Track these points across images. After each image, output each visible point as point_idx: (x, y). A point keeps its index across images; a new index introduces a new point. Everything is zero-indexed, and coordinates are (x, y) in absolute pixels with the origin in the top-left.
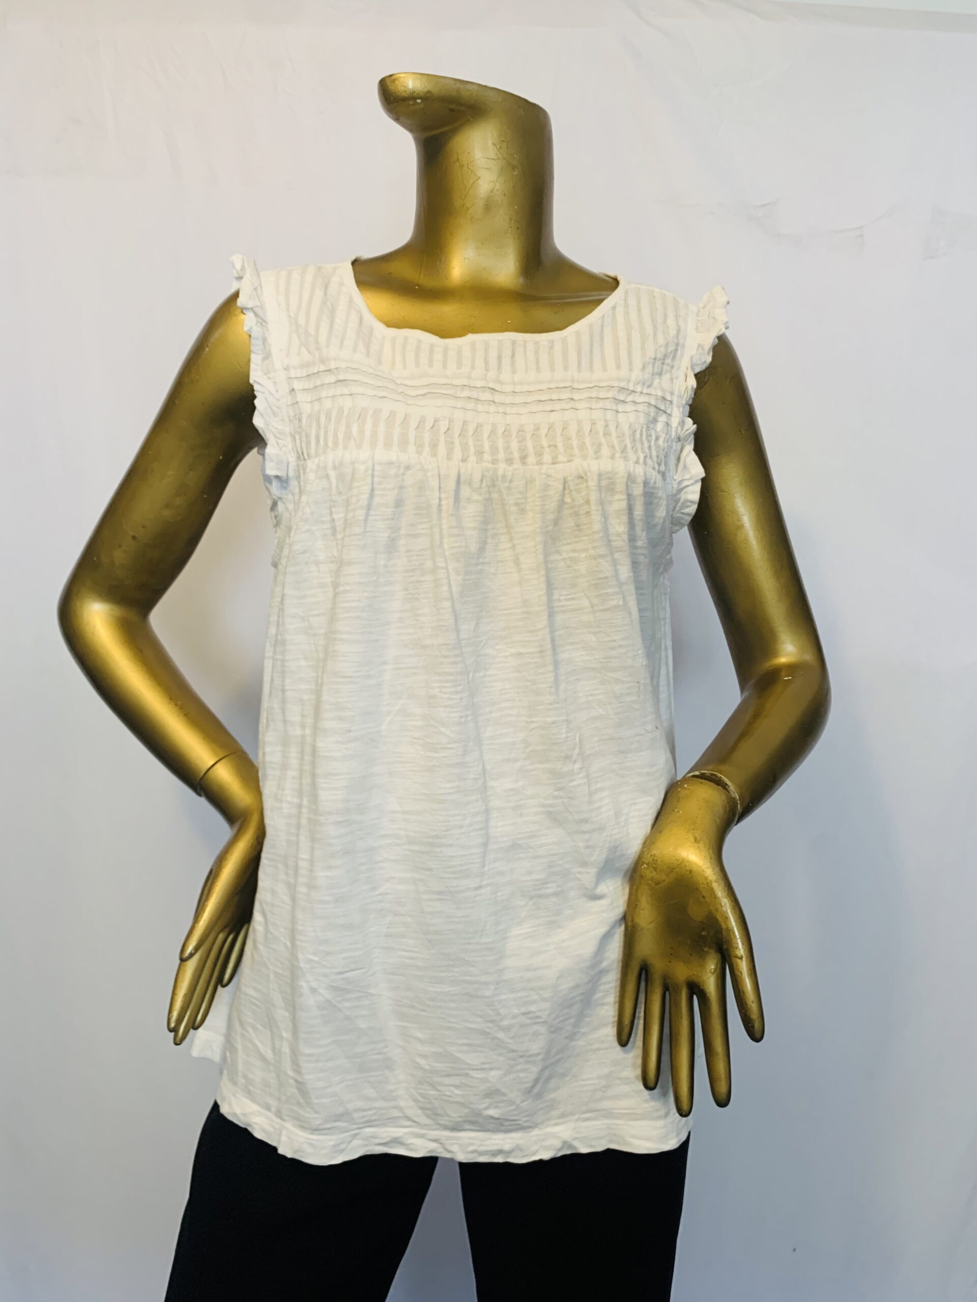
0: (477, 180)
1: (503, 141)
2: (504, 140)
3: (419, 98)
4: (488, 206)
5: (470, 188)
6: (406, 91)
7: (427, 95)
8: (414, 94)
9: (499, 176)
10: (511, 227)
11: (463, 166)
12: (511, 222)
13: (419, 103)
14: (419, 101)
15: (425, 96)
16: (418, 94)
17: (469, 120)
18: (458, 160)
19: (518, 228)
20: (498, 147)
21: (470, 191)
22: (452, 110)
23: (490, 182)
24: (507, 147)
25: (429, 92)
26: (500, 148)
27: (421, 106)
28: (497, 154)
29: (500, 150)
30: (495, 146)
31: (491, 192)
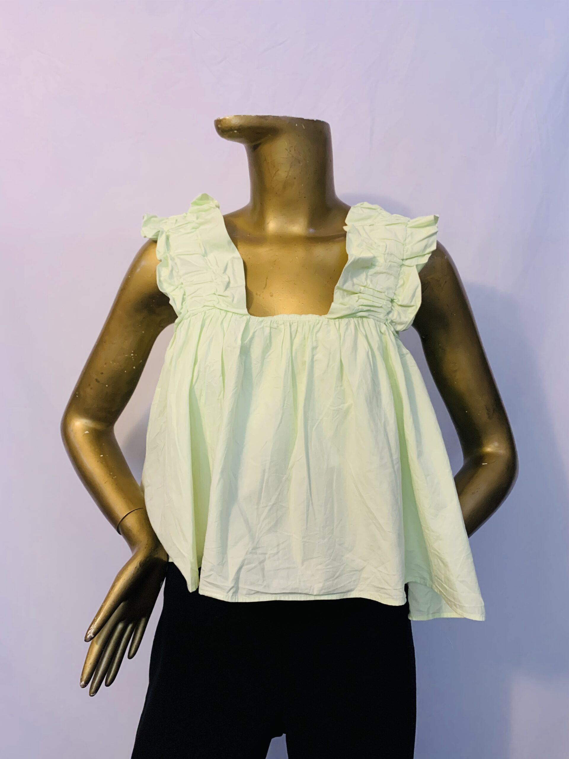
0: (277, 171)
2: (292, 146)
4: (286, 185)
5: (274, 177)
7: (241, 127)
8: (233, 128)
9: (291, 168)
10: (301, 197)
11: (268, 163)
12: (300, 194)
13: (235, 133)
14: (236, 131)
15: (238, 128)
16: (234, 128)
17: (270, 137)
18: (265, 160)
19: (305, 197)
20: (289, 150)
21: (274, 178)
22: (257, 133)
23: (286, 171)
24: (295, 150)
25: (241, 126)
26: (290, 151)
27: (238, 133)
28: (288, 155)
29: (290, 152)
30: (287, 150)
31: (287, 177)
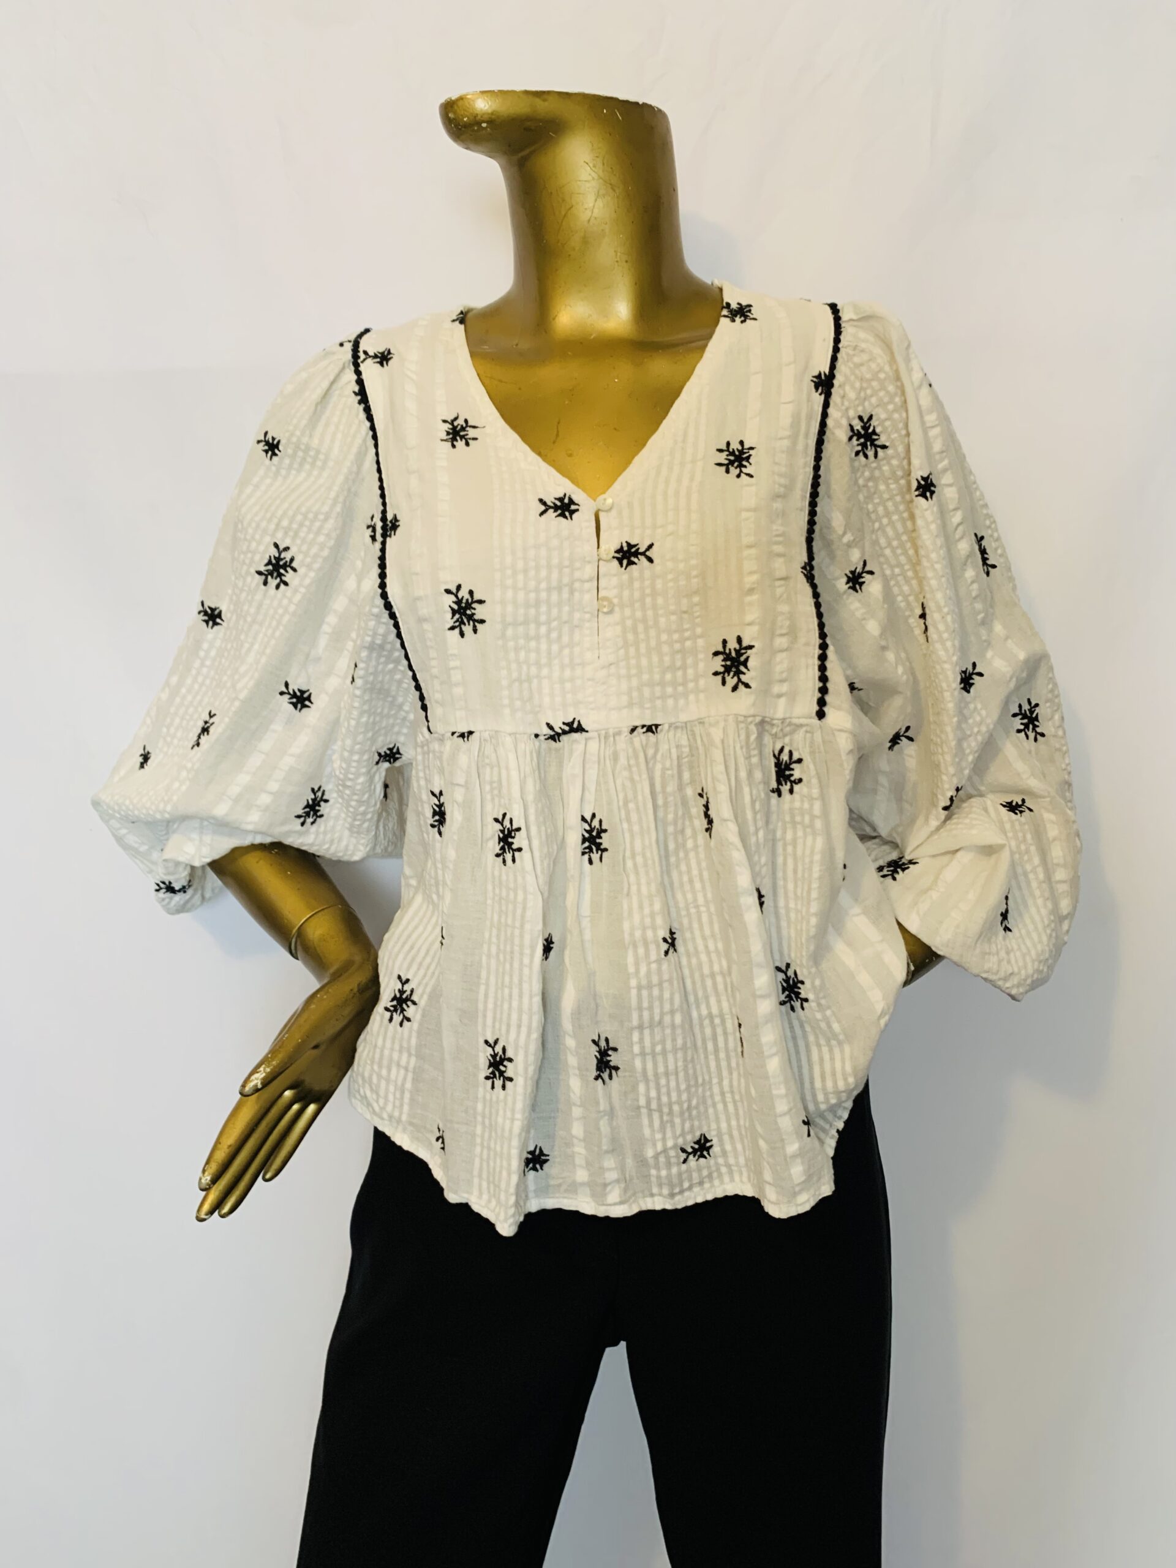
1: (597, 157)
2: (597, 155)
3: (484, 122)
4: (587, 239)
5: (564, 219)
6: (467, 117)
10: (617, 261)
12: (616, 255)
13: (484, 128)
15: (490, 118)
16: (483, 119)
17: (552, 137)
18: (545, 187)
19: (627, 262)
21: (564, 223)
27: (488, 130)
28: (590, 174)
30: (588, 164)
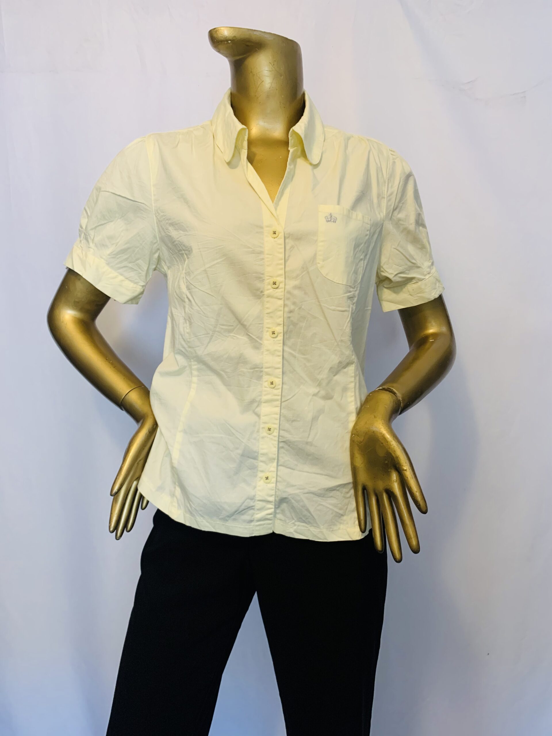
0: (262, 82)
2: (275, 60)
4: (268, 97)
5: (259, 86)
6: (222, 37)
7: (234, 38)
8: (227, 38)
9: (273, 80)
10: (281, 107)
11: (254, 75)
12: (280, 104)
14: (229, 42)
16: (229, 38)
18: (251, 72)
21: (258, 88)
22: (247, 46)
23: (269, 83)
27: (231, 44)
28: (272, 68)
29: (273, 66)
30: (271, 63)
31: (270, 88)
